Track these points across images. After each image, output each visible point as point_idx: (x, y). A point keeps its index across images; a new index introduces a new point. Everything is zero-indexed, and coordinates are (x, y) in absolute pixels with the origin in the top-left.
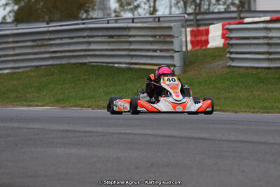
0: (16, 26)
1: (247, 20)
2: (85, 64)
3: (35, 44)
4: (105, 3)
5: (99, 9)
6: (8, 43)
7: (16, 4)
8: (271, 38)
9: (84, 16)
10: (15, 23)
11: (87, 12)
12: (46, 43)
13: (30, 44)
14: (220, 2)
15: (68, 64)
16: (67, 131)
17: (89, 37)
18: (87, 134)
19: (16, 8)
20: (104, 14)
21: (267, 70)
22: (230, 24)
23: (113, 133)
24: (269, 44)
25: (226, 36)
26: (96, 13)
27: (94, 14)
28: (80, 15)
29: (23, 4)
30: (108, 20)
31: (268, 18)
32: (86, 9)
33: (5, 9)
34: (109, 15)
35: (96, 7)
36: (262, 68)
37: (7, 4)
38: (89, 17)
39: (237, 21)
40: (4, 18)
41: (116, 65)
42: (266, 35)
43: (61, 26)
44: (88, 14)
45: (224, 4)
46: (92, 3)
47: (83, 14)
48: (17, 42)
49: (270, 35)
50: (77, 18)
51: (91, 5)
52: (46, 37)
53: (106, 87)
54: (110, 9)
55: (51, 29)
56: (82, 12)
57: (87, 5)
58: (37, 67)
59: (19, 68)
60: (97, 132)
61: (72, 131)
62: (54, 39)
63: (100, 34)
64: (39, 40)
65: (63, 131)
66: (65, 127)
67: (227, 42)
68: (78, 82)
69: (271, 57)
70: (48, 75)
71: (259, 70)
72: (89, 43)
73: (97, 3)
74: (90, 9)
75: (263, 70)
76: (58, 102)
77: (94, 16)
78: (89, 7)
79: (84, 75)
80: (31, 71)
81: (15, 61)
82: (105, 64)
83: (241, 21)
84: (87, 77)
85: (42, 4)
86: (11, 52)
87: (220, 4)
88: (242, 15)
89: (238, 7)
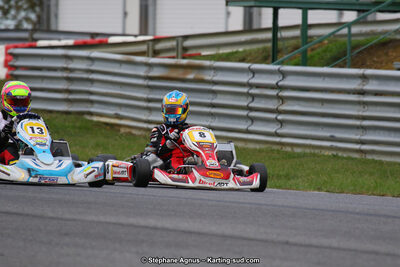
1: (41, 43)
8: (72, 70)
14: (9, 16)
21: (64, 116)
22: (16, 47)
24: (69, 79)
25: (10, 63)
31: (70, 42)
36: (58, 112)
39: (27, 44)
42: (65, 66)
45: (14, 18)
49: (72, 65)
67: (11, 72)
69: (71, 97)
71: (54, 115)
75: (58, 115)
83: (33, 43)
87: (7, 19)
88: (36, 36)
89: (34, 24)
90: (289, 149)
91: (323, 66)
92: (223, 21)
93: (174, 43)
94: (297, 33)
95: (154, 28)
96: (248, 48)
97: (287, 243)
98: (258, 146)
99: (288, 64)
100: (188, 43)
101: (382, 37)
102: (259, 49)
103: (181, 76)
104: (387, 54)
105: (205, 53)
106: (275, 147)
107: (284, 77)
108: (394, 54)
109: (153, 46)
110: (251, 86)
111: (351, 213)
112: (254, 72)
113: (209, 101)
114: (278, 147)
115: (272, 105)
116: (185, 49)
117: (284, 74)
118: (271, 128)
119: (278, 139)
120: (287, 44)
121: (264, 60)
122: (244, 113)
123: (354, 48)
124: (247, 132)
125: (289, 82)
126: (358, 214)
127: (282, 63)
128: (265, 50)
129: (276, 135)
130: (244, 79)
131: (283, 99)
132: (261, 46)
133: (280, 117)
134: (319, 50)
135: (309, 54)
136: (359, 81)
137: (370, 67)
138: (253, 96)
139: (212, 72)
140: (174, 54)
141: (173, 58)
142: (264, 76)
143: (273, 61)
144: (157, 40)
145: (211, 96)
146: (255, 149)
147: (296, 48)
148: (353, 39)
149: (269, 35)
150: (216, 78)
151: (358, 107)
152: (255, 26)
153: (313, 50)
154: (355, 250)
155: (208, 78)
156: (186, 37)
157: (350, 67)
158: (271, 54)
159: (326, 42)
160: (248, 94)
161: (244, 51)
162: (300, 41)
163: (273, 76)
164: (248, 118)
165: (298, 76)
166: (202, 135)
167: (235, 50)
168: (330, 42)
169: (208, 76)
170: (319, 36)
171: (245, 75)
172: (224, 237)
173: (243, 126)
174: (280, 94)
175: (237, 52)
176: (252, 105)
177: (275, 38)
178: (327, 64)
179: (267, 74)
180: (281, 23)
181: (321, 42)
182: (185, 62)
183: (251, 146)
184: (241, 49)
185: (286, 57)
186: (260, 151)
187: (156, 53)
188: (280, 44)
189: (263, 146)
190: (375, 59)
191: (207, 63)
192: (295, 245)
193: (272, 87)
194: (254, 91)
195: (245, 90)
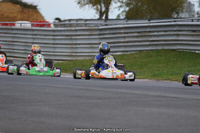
0: (127, 22)
2: (175, 50)
3: (139, 34)
4: (191, 7)
5: (187, 12)
6: (120, 33)
7: (127, 6)
9: (176, 16)
10: (126, 20)
11: (177, 13)
12: (147, 34)
13: (136, 34)
15: (162, 49)
16: (160, 96)
17: (178, 31)
18: (174, 99)
19: (127, 9)
20: (190, 15)
23: (192, 99)
26: (184, 14)
27: (182, 15)
28: (173, 15)
29: (132, 6)
30: (193, 20)
32: (177, 11)
33: (119, 10)
34: (193, 16)
35: (184, 10)
37: (121, 6)
38: (179, 17)
40: (119, 16)
41: (197, 52)
43: (159, 22)
44: (178, 15)
46: (181, 7)
47: (174, 15)
48: (127, 33)
50: (170, 17)
51: (181, 9)
52: (148, 30)
53: (189, 67)
54: (194, 12)
55: (151, 24)
56: (174, 13)
57: (178, 9)
58: (140, 51)
59: (127, 51)
60: (181, 98)
61: (163, 97)
62: (153, 32)
63: (186, 29)
64: (143, 32)
65: (157, 96)
66: (159, 93)
68: (170, 63)
70: (148, 57)
72: (178, 35)
73: (185, 7)
74: (180, 12)
76: (154, 76)
77: (182, 17)
78: (179, 10)
79: (174, 58)
80: (136, 54)
81: (125, 46)
82: (188, 51)
84: (175, 59)
85: (146, 6)
86: (122, 40)
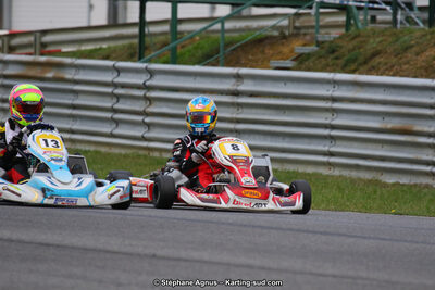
90: (156, 154)
91: (194, 64)
92: (85, 15)
93: (31, 39)
94: (166, 28)
95: (10, 22)
96: (112, 44)
97: (154, 256)
98: (123, 152)
99: (156, 62)
100: (47, 38)
101: (257, 33)
102: (124, 46)
103: (39, 75)
104: (263, 52)
105: (65, 49)
106: (142, 152)
107: (151, 76)
108: (271, 52)
109: (9, 41)
110: (116, 85)
111: (223, 223)
112: (119, 71)
113: (69, 102)
114: (146, 153)
115: (138, 106)
116: (44, 45)
117: (152, 73)
118: (138, 132)
119: (145, 144)
120: (155, 40)
121: (130, 58)
122: (109, 115)
123: (227, 45)
124: (112, 135)
125: (157, 81)
126: (230, 224)
127: (150, 61)
128: (131, 46)
129: (143, 139)
130: (108, 78)
131: (150, 100)
132: (126, 42)
133: (147, 120)
134: (191, 47)
135: (179, 51)
136: (233, 81)
137: (245, 66)
138: (118, 97)
139: (73, 71)
140: (32, 50)
141: (30, 54)
142: (130, 75)
143: (140, 58)
144: (13, 35)
145: (71, 96)
146: (120, 155)
147: (165, 44)
148: (227, 35)
149: (136, 31)
150: (77, 77)
151: (231, 109)
152: (120, 21)
153: (183, 47)
154: (229, 264)
155: (68, 76)
156: (45, 32)
157: (224, 66)
158: (138, 51)
159: (197, 38)
160: (112, 95)
161: (109, 48)
162: (169, 37)
163: (139, 75)
164: (113, 120)
165: (166, 75)
166: (235, 147)
167: (98, 46)
168: (201, 38)
169: (69, 75)
170: (189, 32)
171: (110, 73)
172: (86, 250)
173: (106, 129)
174: (148, 94)
175: (100, 49)
176: (117, 106)
177: (142, 35)
178: (199, 63)
179: (133, 73)
180: (149, 17)
181: (192, 38)
182: (43, 59)
183: (116, 151)
184: (105, 46)
185: (153, 54)
186: (126, 156)
187: (12, 50)
188: (147, 40)
189: (129, 152)
190: (250, 57)
191: (68, 60)
192: (163, 258)
193: (138, 87)
194: (119, 91)
195: (109, 90)
